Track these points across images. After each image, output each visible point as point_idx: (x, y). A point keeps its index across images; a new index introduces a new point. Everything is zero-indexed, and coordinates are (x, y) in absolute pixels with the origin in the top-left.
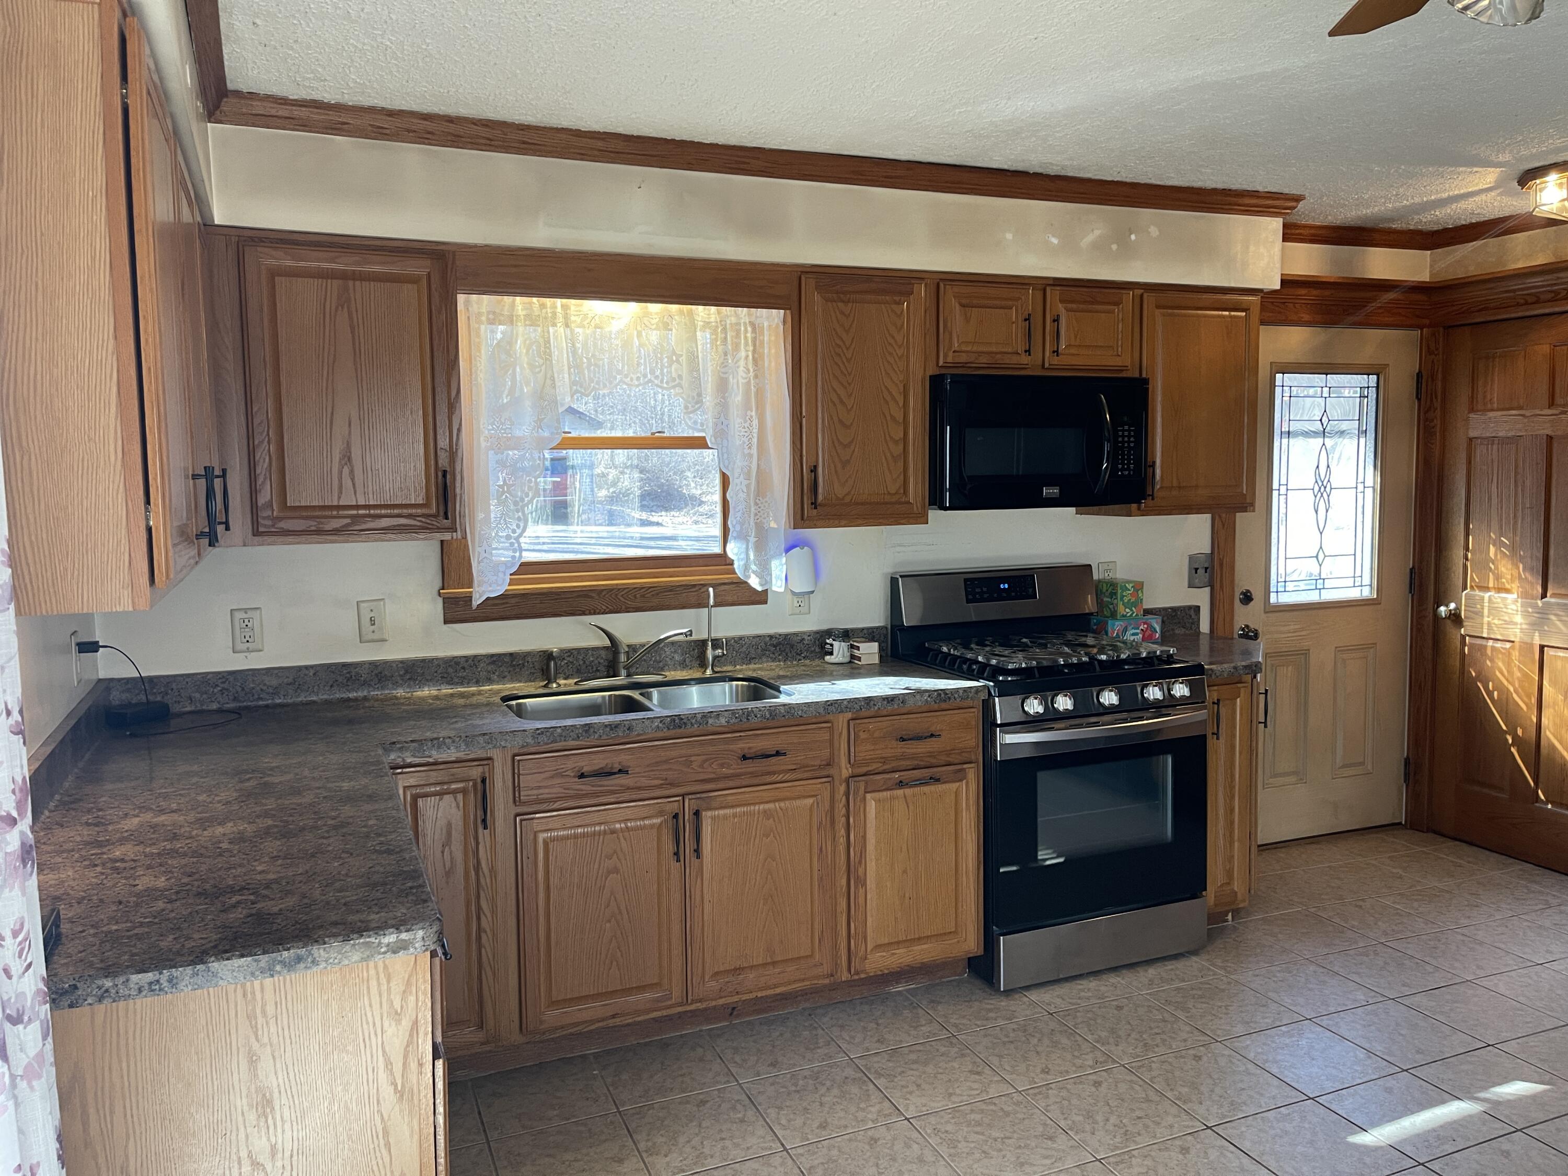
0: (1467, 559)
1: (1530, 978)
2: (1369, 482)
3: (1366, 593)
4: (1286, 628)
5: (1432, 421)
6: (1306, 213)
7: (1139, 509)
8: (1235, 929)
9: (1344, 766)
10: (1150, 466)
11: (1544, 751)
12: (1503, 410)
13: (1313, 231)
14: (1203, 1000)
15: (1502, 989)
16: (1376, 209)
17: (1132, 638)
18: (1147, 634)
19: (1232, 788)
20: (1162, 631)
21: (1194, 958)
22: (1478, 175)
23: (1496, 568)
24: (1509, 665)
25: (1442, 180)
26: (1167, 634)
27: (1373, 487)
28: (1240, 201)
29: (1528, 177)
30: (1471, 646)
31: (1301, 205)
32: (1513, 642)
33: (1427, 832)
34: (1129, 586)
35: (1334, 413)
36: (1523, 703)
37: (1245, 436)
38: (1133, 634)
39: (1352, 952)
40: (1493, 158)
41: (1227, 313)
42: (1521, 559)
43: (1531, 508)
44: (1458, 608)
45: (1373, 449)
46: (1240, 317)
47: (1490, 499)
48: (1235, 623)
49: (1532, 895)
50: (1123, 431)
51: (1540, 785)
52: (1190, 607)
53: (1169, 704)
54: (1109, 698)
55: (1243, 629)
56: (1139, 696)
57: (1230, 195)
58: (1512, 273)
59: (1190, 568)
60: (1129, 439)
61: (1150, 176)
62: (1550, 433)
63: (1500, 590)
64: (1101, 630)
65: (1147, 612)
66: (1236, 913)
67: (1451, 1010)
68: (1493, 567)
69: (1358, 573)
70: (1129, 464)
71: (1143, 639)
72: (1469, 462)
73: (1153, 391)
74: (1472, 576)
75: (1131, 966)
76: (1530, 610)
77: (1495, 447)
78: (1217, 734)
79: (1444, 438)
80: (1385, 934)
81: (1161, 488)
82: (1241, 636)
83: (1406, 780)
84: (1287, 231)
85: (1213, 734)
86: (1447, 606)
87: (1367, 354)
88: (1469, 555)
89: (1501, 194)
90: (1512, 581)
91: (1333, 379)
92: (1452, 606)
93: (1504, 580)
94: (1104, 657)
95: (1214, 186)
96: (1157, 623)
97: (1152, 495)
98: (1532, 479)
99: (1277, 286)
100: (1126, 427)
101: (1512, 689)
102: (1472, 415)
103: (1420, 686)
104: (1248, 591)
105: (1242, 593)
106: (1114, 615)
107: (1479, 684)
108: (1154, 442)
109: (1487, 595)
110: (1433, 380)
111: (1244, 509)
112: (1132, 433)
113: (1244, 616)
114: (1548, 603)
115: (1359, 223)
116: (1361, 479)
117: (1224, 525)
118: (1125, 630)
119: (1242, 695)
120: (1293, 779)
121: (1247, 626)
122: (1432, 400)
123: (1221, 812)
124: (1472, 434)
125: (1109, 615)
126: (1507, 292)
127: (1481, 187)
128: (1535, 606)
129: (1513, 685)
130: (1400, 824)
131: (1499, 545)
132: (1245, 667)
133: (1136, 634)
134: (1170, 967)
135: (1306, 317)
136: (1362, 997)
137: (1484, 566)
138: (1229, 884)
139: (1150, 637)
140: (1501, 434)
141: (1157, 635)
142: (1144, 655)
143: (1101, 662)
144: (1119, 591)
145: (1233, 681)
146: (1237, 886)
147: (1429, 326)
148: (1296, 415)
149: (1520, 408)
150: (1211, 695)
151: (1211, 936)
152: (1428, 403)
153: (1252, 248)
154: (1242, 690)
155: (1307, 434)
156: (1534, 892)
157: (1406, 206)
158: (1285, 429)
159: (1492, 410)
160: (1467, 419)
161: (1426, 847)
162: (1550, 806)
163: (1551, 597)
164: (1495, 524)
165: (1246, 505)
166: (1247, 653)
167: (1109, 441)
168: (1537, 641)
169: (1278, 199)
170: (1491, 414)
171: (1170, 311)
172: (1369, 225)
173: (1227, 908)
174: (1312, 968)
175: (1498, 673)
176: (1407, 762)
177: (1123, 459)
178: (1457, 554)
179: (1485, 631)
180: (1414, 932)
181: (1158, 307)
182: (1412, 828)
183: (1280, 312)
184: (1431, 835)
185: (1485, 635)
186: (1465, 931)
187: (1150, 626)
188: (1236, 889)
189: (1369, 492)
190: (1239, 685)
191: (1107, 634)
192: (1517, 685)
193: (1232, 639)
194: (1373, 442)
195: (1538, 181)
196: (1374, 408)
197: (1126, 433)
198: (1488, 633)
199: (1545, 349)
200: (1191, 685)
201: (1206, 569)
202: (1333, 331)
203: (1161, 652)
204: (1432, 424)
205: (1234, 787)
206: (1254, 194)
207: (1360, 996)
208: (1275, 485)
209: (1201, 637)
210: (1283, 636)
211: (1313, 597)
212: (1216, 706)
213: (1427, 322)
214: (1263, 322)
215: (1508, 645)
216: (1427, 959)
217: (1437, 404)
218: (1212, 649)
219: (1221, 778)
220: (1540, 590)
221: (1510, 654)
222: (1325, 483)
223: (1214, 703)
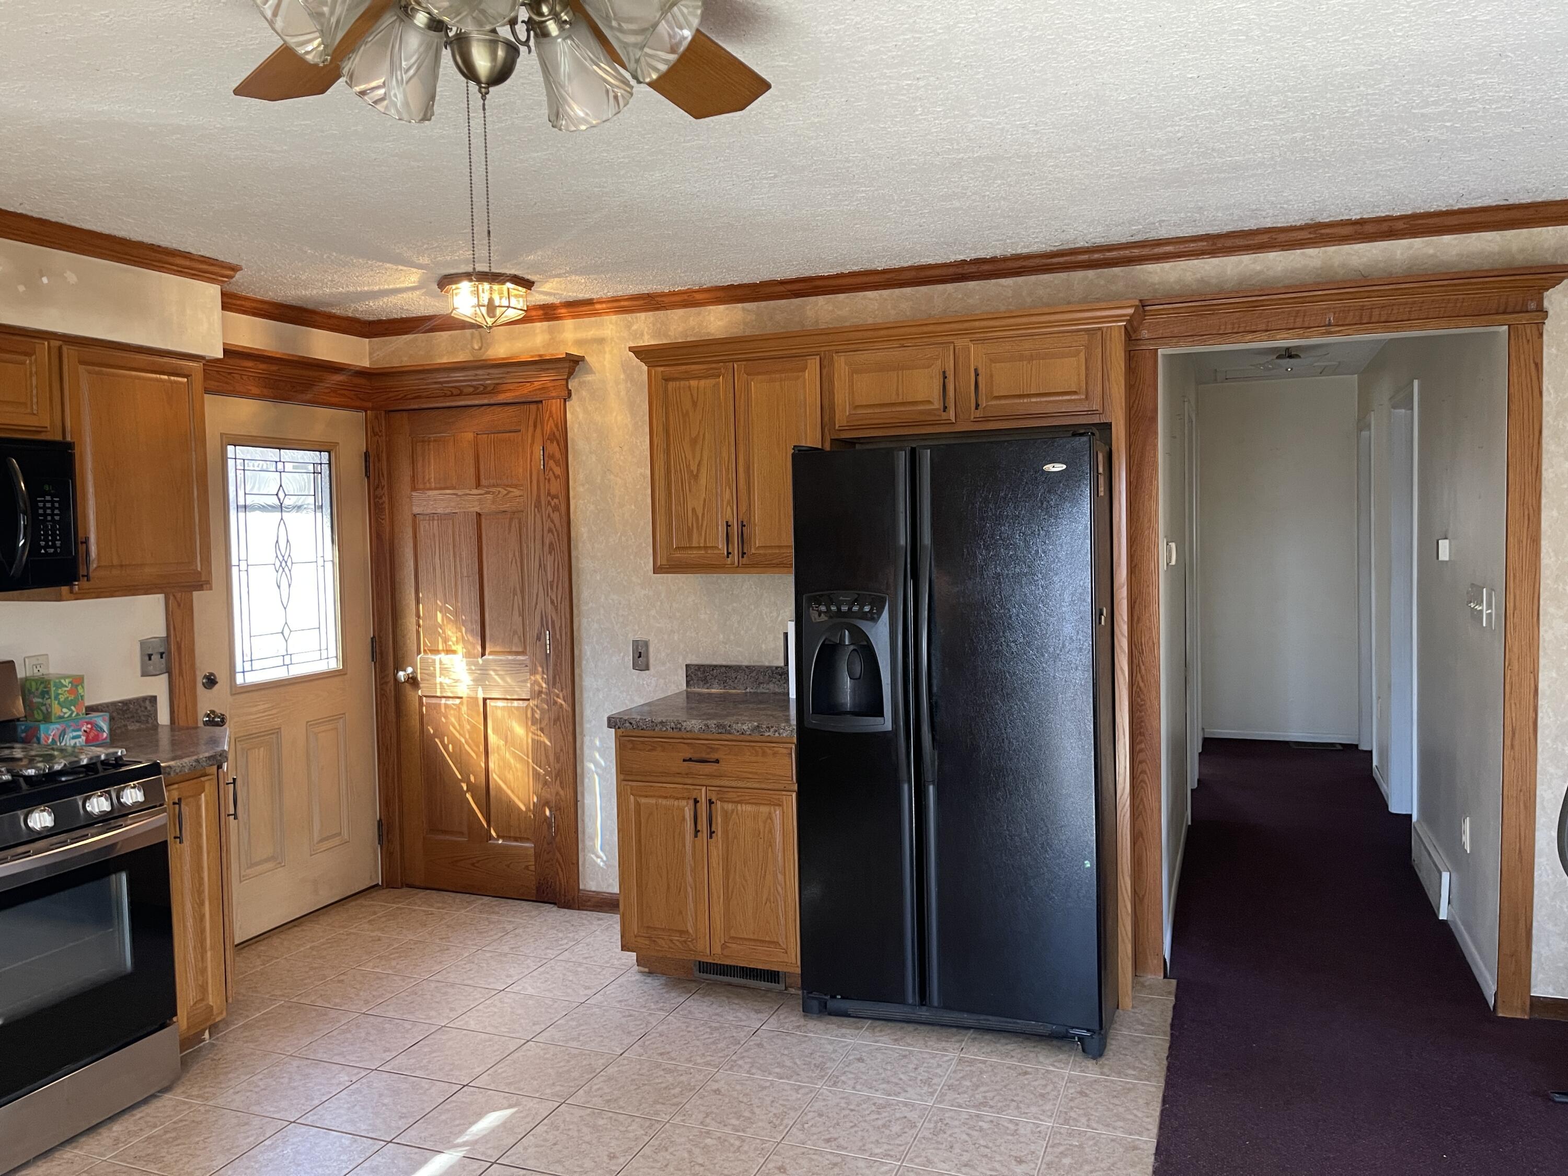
0: (419, 626)
1: (495, 1006)
2: (329, 555)
3: (334, 664)
4: (255, 709)
5: (381, 498)
6: (242, 283)
7: (71, 592)
8: (213, 1045)
9: (321, 841)
10: (82, 543)
11: (492, 793)
12: (441, 489)
13: (254, 305)
14: (179, 1141)
15: (473, 1025)
16: (315, 292)
17: (73, 742)
18: (92, 735)
19: (200, 892)
20: (111, 730)
21: (168, 1096)
22: (403, 273)
23: (444, 632)
24: (459, 720)
25: (371, 273)
26: (118, 731)
27: (333, 561)
28: (171, 260)
29: (447, 281)
30: (429, 706)
31: (238, 275)
32: (461, 698)
33: (402, 887)
34: (66, 682)
35: (289, 488)
36: (474, 754)
37: (196, 510)
38: (74, 738)
39: (335, 1033)
40: (415, 260)
41: (166, 377)
42: (464, 624)
43: (468, 577)
44: (414, 672)
45: (329, 524)
46: (181, 383)
47: (434, 569)
48: (199, 710)
49: (492, 926)
50: (45, 502)
51: (492, 824)
52: (144, 699)
53: (118, 814)
54: (41, 819)
55: (208, 716)
56: (82, 811)
57: (159, 252)
58: (437, 366)
59: (142, 655)
60: (53, 511)
61: (62, 215)
62: (477, 509)
63: (449, 651)
64: (31, 737)
65: (90, 709)
66: (214, 1029)
67: (429, 1062)
68: (440, 631)
69: (324, 646)
70: (54, 540)
71: (87, 741)
72: (415, 537)
73: (81, 455)
74: (424, 641)
75: (92, 1129)
76: (473, 668)
77: (436, 522)
78: (180, 838)
79: (392, 513)
80: (367, 1002)
81: (98, 567)
82: (206, 724)
83: (380, 841)
84: (226, 300)
85: (175, 838)
86: (405, 671)
87: (318, 432)
88: (421, 622)
89: (425, 294)
90: (457, 642)
91: (287, 454)
92: (410, 670)
93: (450, 643)
94: (31, 772)
95: (140, 239)
96: (104, 720)
97: (87, 576)
98: (467, 551)
99: (220, 355)
100: (48, 498)
101: (463, 741)
102: (414, 494)
103: (387, 749)
104: (212, 674)
105: (205, 677)
106: (47, 718)
107: (437, 740)
108: (85, 516)
109: (437, 658)
110: (379, 460)
111: (200, 587)
112: (57, 505)
113: (207, 702)
114: (487, 660)
115: (300, 303)
116: (320, 553)
117: (179, 605)
118: (63, 733)
119: (207, 790)
120: (270, 865)
121: (213, 712)
122: (379, 479)
123: (190, 923)
124: (416, 510)
125: (41, 717)
126: (436, 383)
127: (406, 285)
128: (476, 664)
129: (465, 738)
130: (377, 885)
131: (444, 611)
132: (209, 758)
133: (79, 737)
134: (138, 1116)
135: (255, 390)
136: (346, 1078)
137: (434, 631)
138: (202, 1000)
139: (96, 738)
140: (439, 511)
141: (105, 735)
142: (85, 762)
143: (28, 779)
144: (53, 689)
145: (196, 775)
146: (213, 999)
147: (372, 409)
148: (253, 488)
149: (454, 488)
150: (170, 795)
151: (185, 1064)
152: (377, 481)
153: (188, 312)
154: (207, 785)
155: (264, 508)
156: (494, 923)
157: (341, 293)
158: (241, 502)
159: (430, 489)
160: (410, 497)
161: (399, 902)
162: (500, 842)
163: (489, 654)
164: (440, 595)
165: (202, 583)
166: (214, 741)
167: (25, 513)
168: (481, 695)
169: (213, 265)
170: (430, 493)
171: (97, 369)
172: (310, 307)
173: (203, 1027)
174: (295, 1063)
175: (451, 728)
176: (380, 823)
177: (46, 535)
178: (410, 622)
179: (438, 690)
180: (393, 992)
181: (81, 362)
182: (388, 887)
183: (227, 383)
184: (405, 890)
185: (438, 694)
186: (438, 977)
187: (94, 725)
188: (211, 1003)
189: (329, 566)
190: (203, 779)
191: (39, 742)
192: (467, 736)
193: (197, 728)
194: (329, 517)
195: (454, 287)
196: (328, 484)
197: (49, 505)
198: (441, 692)
199: (470, 436)
200: (145, 788)
201: (162, 654)
202: (285, 407)
203: (107, 755)
204: (381, 501)
205: (203, 891)
206: (187, 255)
207: (344, 1078)
208: (234, 561)
209: (160, 730)
210: (252, 717)
211: (280, 674)
212: (177, 806)
213: (370, 405)
214: (207, 391)
215: (457, 701)
216: (405, 1017)
217: (384, 482)
218: (174, 743)
219: (187, 884)
220: (480, 649)
221: (460, 709)
222: (286, 558)
223: (174, 803)
